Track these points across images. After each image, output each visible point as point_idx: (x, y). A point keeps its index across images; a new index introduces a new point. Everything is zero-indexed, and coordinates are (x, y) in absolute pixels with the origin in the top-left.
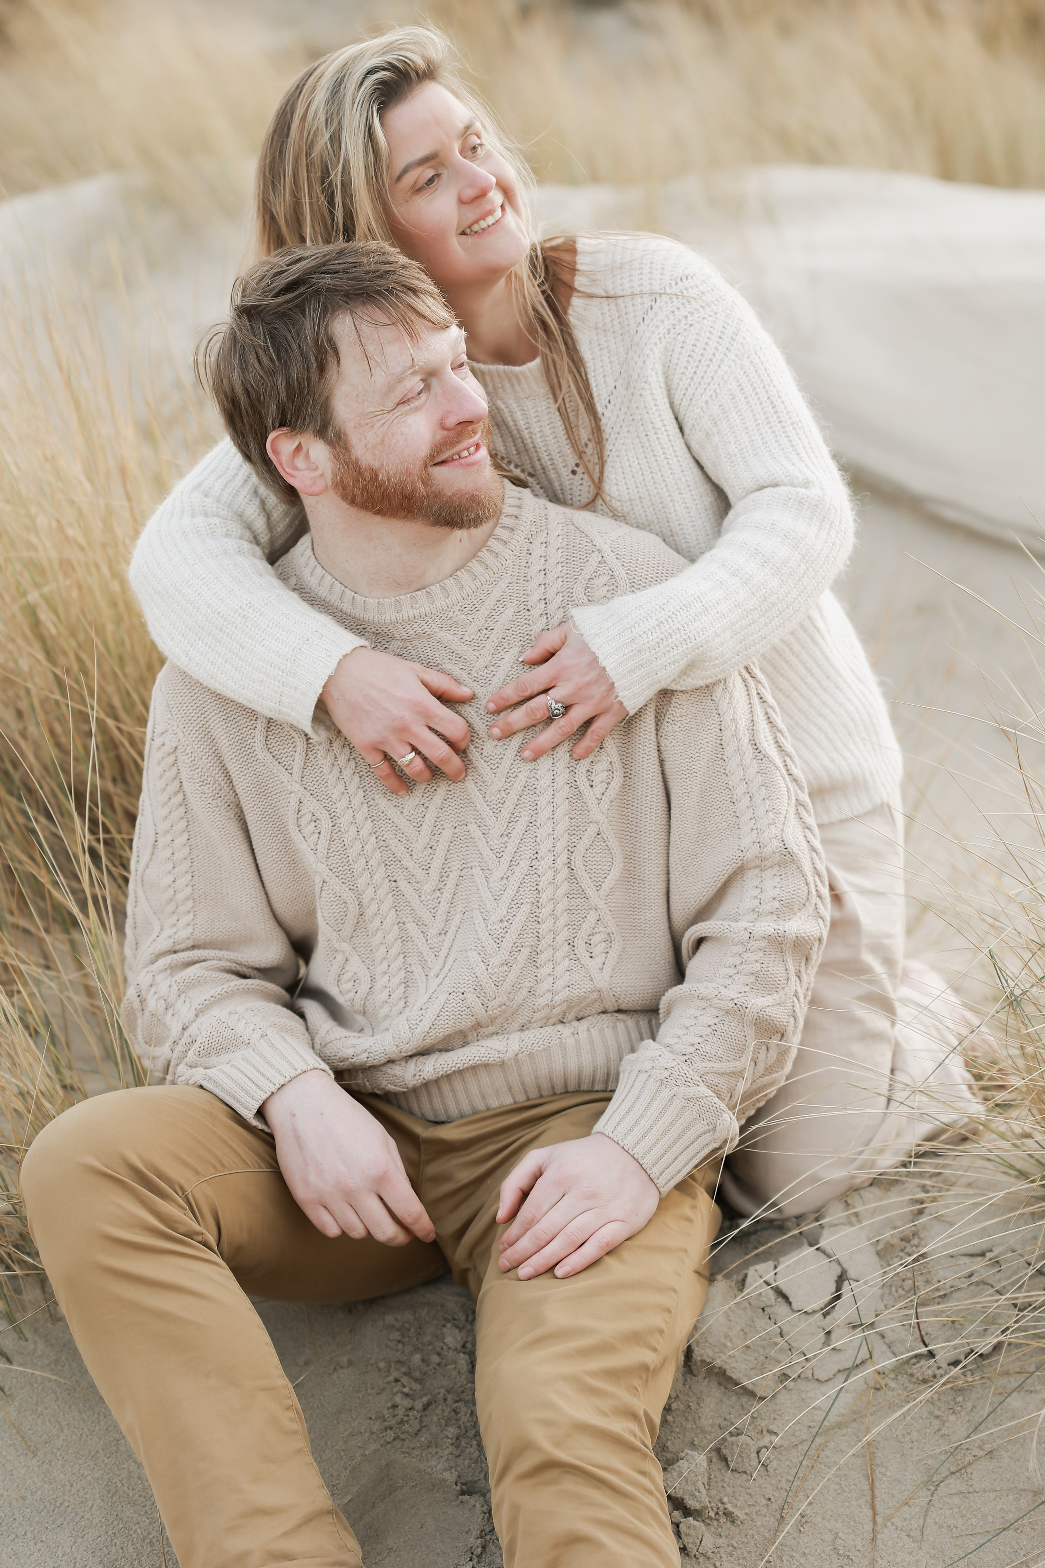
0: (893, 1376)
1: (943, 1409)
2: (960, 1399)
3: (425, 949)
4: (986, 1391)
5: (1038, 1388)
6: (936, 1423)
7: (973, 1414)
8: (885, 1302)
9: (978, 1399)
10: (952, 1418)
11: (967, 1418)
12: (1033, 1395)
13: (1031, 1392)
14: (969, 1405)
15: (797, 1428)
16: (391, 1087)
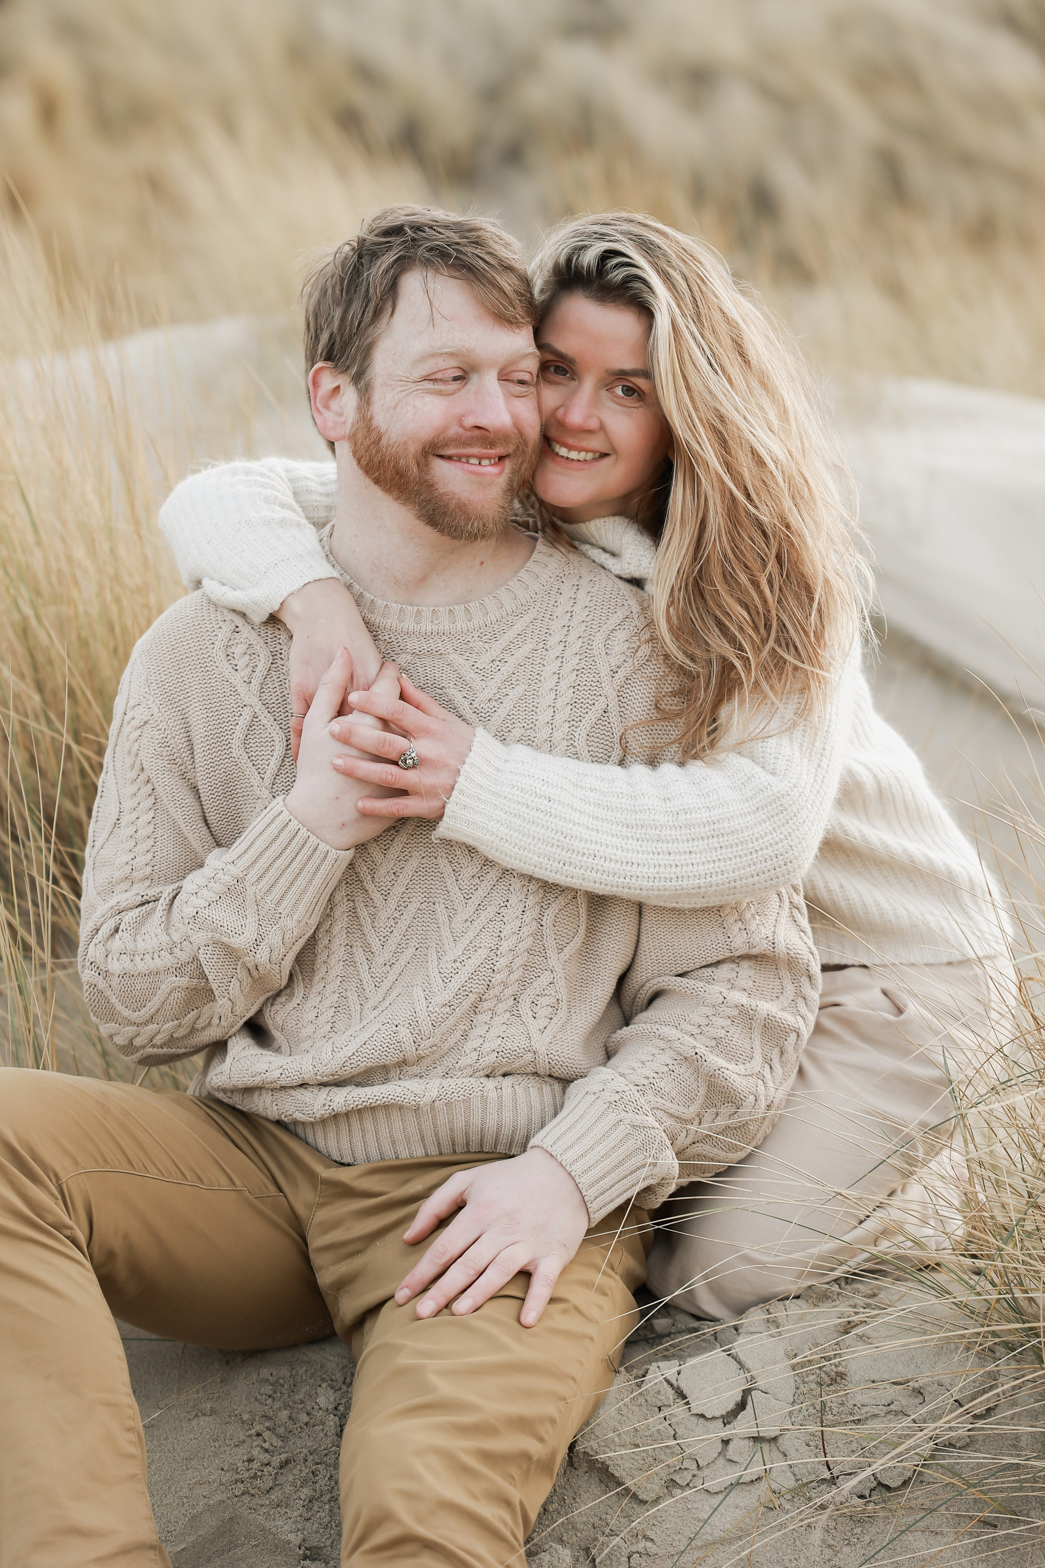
0: (789, 1497)
1: (838, 1539)
2: (858, 1530)
3: (366, 977)
4: (888, 1526)
5: (945, 1530)
6: (828, 1553)
7: (870, 1548)
8: (793, 1419)
9: (878, 1533)
10: (846, 1550)
11: (863, 1551)
12: (939, 1538)
13: (937, 1533)
14: (867, 1538)
15: (676, 1538)
16: (299, 1116)
